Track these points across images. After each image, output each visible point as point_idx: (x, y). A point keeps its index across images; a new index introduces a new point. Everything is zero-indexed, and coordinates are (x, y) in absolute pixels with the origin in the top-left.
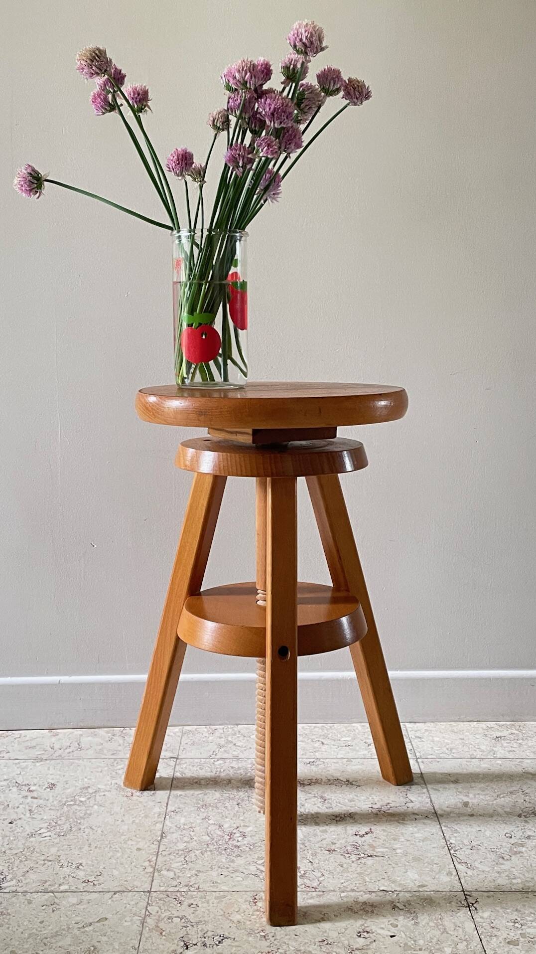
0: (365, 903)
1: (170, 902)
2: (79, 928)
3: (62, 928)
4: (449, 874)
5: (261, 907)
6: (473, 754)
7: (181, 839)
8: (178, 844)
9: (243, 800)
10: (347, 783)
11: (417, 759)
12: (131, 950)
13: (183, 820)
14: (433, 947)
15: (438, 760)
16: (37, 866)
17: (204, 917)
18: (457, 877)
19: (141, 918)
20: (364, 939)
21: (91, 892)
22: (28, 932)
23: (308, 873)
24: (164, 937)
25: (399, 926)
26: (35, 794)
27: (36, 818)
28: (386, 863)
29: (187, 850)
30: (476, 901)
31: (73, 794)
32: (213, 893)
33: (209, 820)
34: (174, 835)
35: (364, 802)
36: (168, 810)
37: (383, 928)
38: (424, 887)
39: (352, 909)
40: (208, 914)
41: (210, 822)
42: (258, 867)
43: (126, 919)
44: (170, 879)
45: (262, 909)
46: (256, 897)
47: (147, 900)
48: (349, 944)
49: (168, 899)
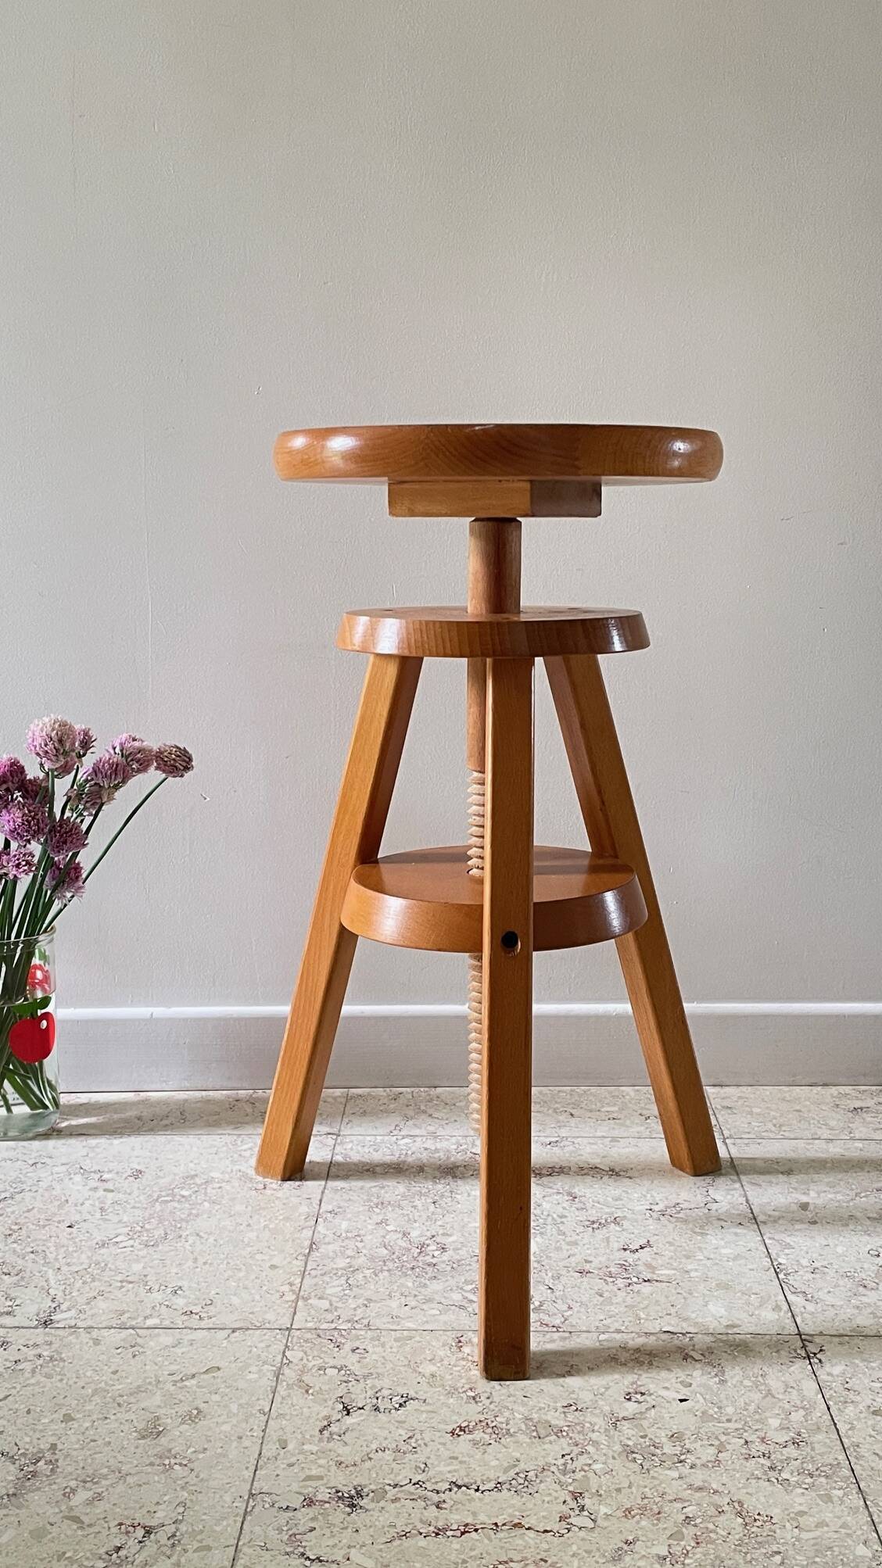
0: (637, 1350)
1: (323, 1344)
2: (176, 1381)
3: (148, 1381)
4: (777, 1308)
5: (468, 1355)
6: (817, 1134)
7: (341, 1252)
8: (338, 1260)
9: (442, 1196)
10: (611, 1173)
11: (725, 1139)
12: (258, 1415)
13: (344, 1225)
14: (750, 1417)
15: (760, 1141)
16: (110, 1289)
17: (377, 1368)
18: (790, 1314)
19: (274, 1368)
20: (636, 1404)
22: (93, 1386)
23: (547, 1305)
24: (311, 1397)
25: (694, 1385)
26: (110, 1186)
27: (109, 1220)
28: (673, 1291)
29: (352, 1269)
30: (821, 1350)
31: (170, 1186)
32: (392, 1332)
33: (387, 1225)
34: (331, 1246)
35: (638, 1201)
36: (321, 1211)
37: (667, 1388)
38: (736, 1327)
39: (618, 1359)
40: (383, 1364)
41: (388, 1228)
42: (466, 1294)
43: (250, 1369)
44: (322, 1311)
45: (470, 1358)
46: (461, 1339)
47: (285, 1342)
48: (612, 1411)
49: (319, 1340)
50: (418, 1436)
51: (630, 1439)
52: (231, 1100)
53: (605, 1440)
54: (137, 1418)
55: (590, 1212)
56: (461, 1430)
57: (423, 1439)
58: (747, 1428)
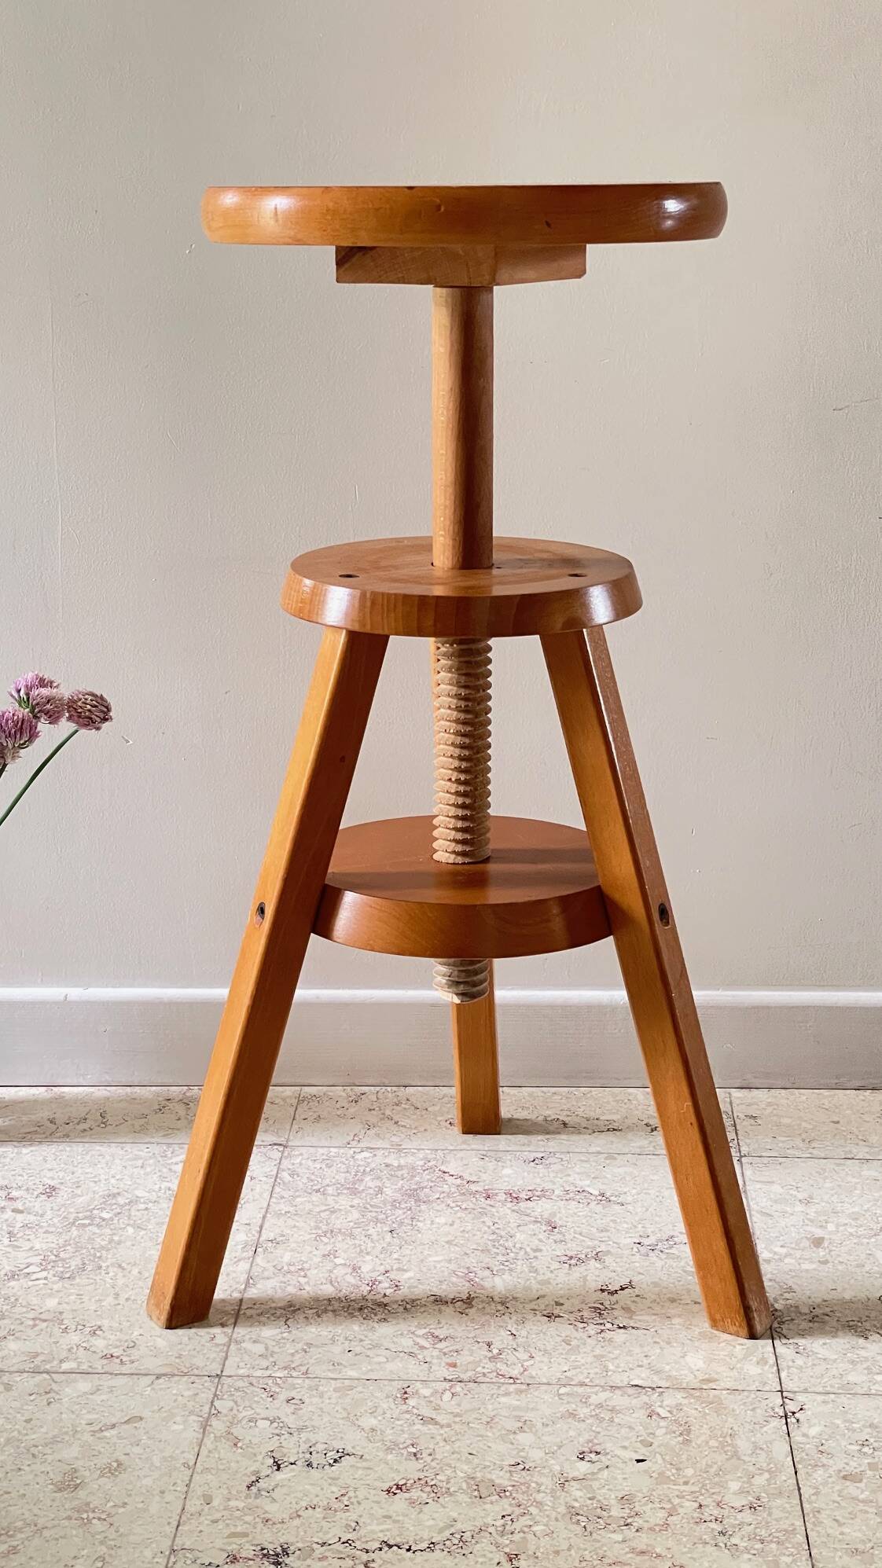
0: (600, 1406)
1: (255, 1394)
2: (94, 1431)
3: (64, 1430)
4: (762, 1361)
5: (414, 1407)
7: (281, 1289)
8: (277, 1299)
9: (401, 1223)
10: (600, 1198)
11: (741, 1157)
12: (183, 1468)
13: (287, 1257)
14: (709, 1479)
15: (781, 1160)
16: (21, 1328)
17: (313, 1420)
18: (773, 1370)
19: (201, 1419)
20: (589, 1464)
21: (116, 1375)
22: (5, 1435)
23: (505, 1354)
24: (240, 1451)
25: (656, 1444)
26: (19, 1205)
27: (19, 1247)
28: (650, 1340)
29: (292, 1308)
30: (799, 1410)
31: (89, 1206)
32: (332, 1381)
33: (335, 1258)
34: (271, 1280)
35: (627, 1232)
36: (261, 1239)
37: (625, 1448)
38: (711, 1382)
39: (576, 1413)
40: (319, 1416)
41: (338, 1261)
42: (418, 1340)
43: (175, 1419)
44: (257, 1356)
45: (415, 1411)
46: (407, 1390)
47: (213, 1390)
48: (561, 1470)
49: (252, 1388)
50: (351, 1494)
51: (576, 1500)
52: (161, 1099)
53: (550, 1501)
54: (53, 1470)
55: (569, 1245)
56: (397, 1488)
57: (356, 1497)
58: (703, 1491)
